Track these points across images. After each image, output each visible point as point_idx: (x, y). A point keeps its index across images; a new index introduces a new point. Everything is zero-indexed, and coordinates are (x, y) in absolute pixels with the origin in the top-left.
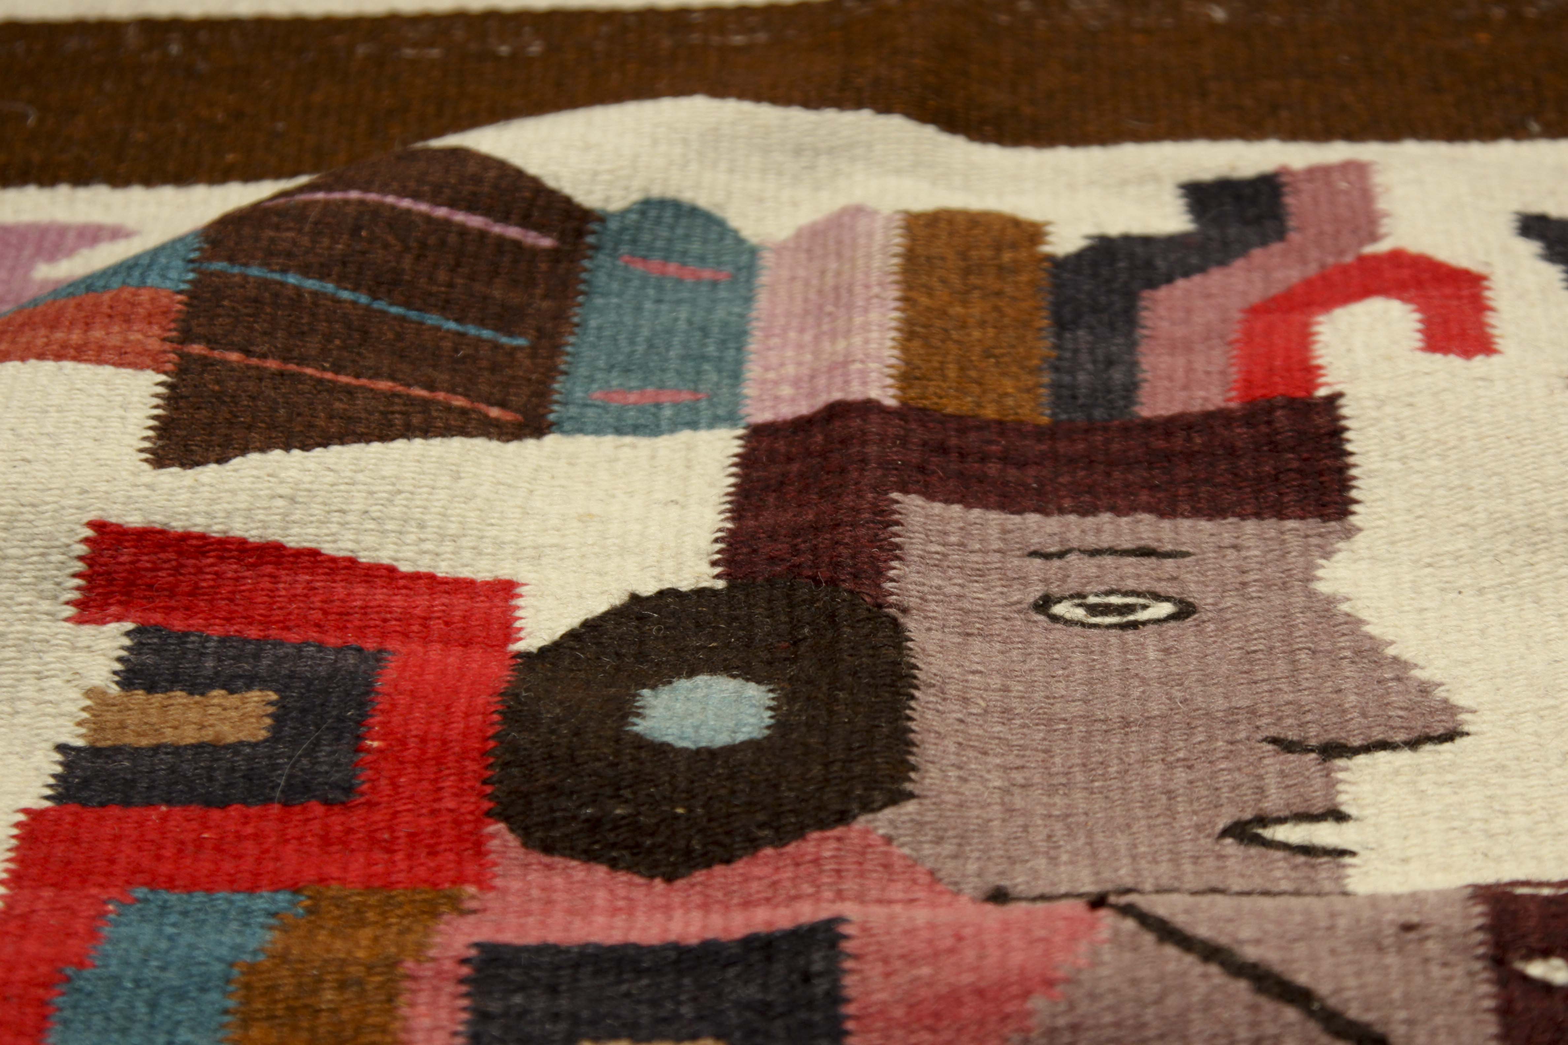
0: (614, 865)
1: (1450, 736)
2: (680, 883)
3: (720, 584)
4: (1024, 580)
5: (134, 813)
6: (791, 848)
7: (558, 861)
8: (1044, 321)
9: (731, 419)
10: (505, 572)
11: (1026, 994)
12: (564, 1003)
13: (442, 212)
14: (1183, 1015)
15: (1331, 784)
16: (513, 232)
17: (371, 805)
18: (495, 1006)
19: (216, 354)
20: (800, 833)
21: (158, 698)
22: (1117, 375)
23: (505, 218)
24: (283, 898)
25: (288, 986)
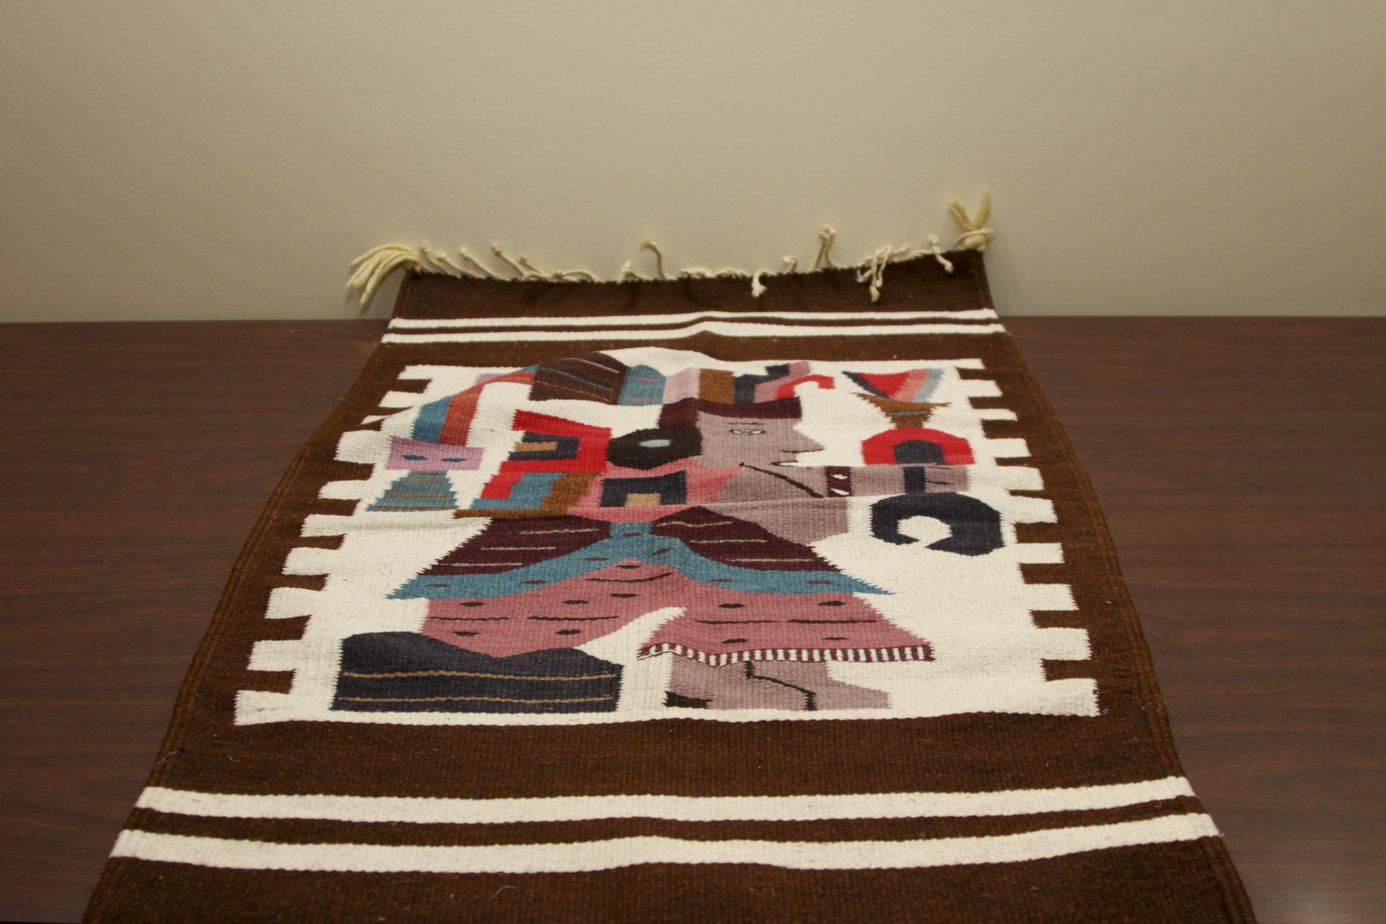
0: (634, 468)
1: (821, 450)
2: (650, 470)
3: (658, 428)
4: (728, 428)
5: (526, 461)
6: (675, 462)
7: (622, 468)
8: (733, 388)
9: (660, 403)
10: (608, 426)
11: (726, 479)
12: (624, 487)
13: (593, 363)
14: (760, 481)
15: (795, 457)
16: (609, 369)
17: (580, 459)
18: (609, 488)
19: (543, 383)
20: (676, 459)
21: (531, 444)
22: (750, 397)
23: (607, 366)
24: (561, 474)
25: (563, 484)
